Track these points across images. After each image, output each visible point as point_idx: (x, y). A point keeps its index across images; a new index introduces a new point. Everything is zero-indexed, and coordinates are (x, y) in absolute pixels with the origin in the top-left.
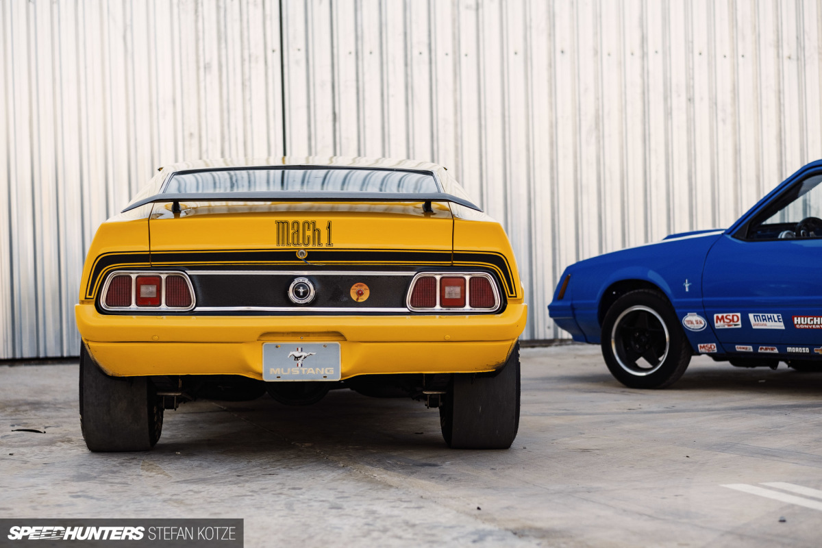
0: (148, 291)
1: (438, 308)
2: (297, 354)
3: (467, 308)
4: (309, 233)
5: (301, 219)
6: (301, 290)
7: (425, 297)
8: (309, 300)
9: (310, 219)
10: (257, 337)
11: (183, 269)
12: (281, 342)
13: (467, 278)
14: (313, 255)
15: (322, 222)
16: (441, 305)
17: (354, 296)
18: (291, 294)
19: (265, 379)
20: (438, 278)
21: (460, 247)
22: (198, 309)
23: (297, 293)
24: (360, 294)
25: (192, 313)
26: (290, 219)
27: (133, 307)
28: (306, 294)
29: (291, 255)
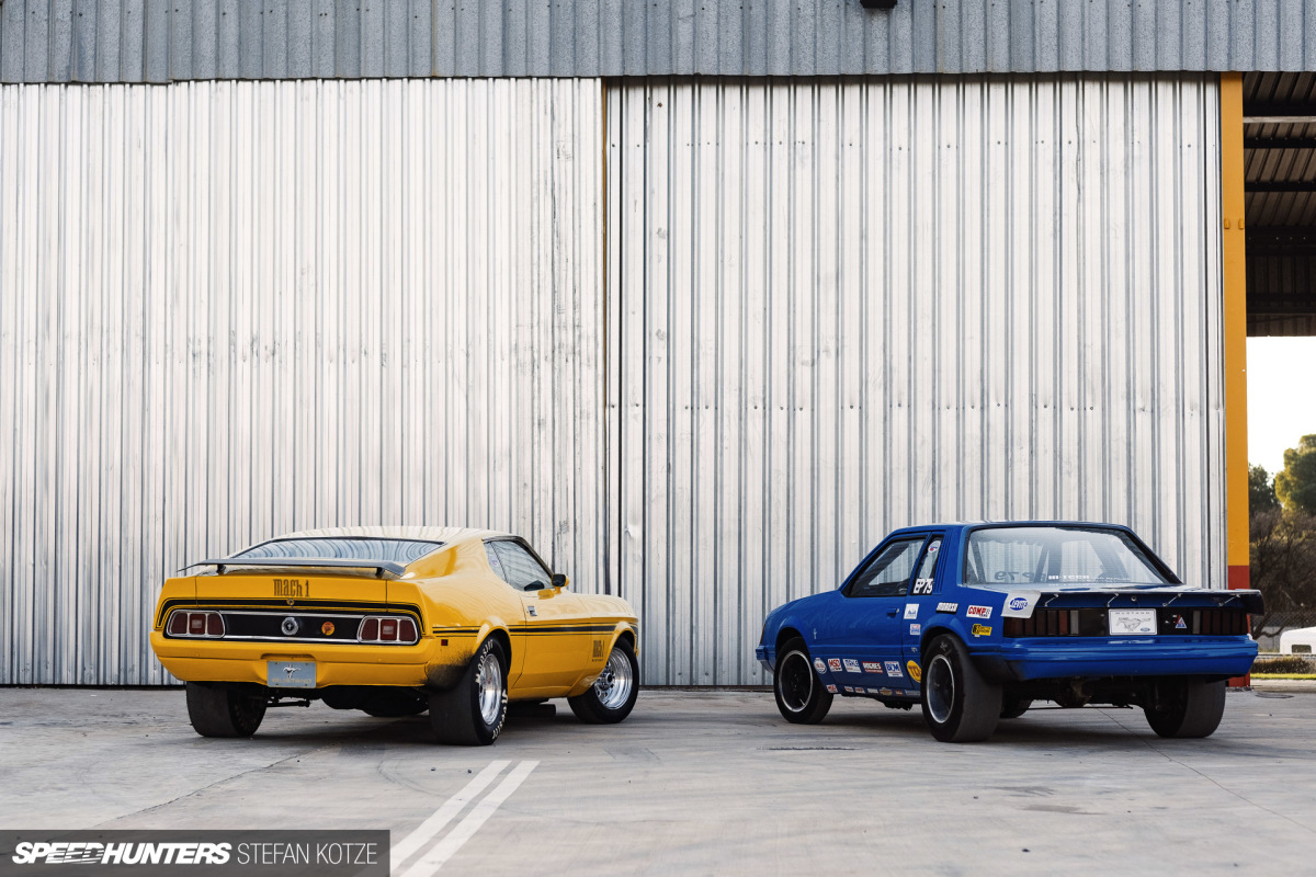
0: (197, 623)
1: (379, 640)
2: (289, 669)
3: (398, 641)
4: (295, 588)
5: (290, 578)
6: (290, 626)
7: (370, 633)
8: (294, 632)
9: (295, 578)
10: (259, 656)
11: (218, 609)
12: (280, 660)
13: (399, 621)
14: (298, 603)
15: (302, 580)
16: (382, 639)
17: (324, 631)
18: (283, 628)
19: (270, 686)
20: (380, 620)
21: (392, 599)
22: (226, 637)
23: (287, 628)
24: (328, 630)
25: (222, 639)
26: (283, 578)
27: (188, 634)
28: (292, 628)
29: (283, 602)
